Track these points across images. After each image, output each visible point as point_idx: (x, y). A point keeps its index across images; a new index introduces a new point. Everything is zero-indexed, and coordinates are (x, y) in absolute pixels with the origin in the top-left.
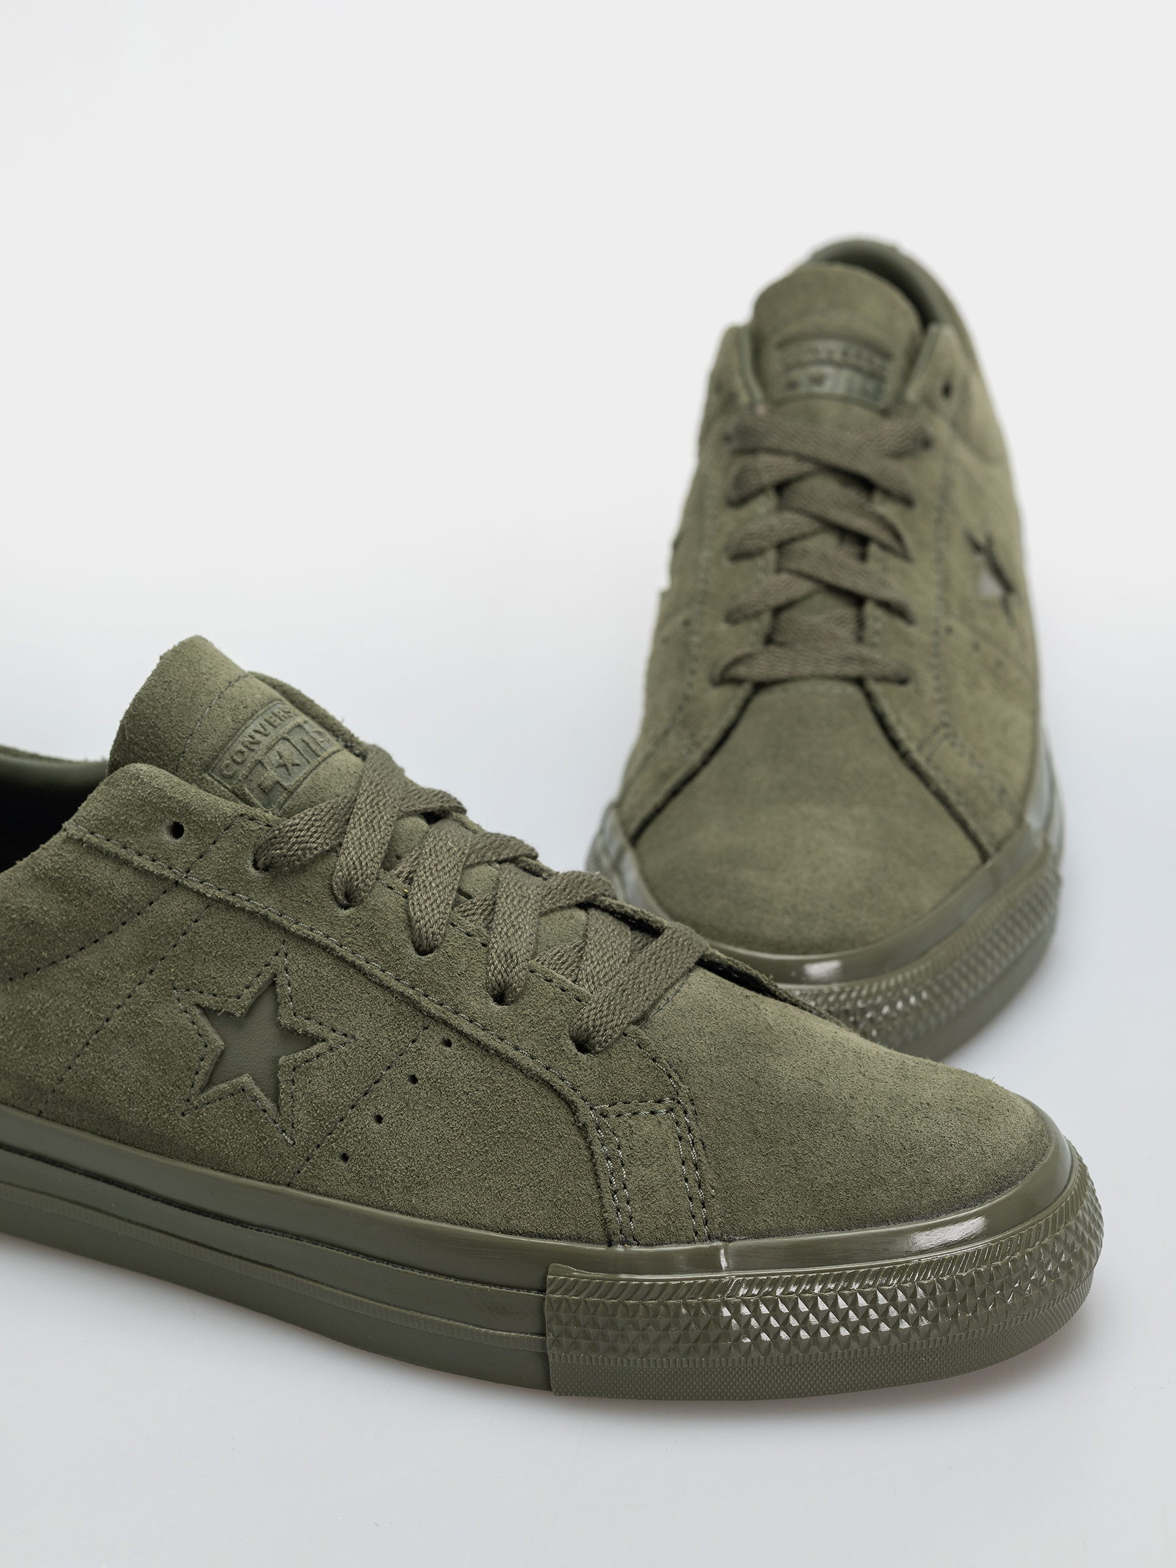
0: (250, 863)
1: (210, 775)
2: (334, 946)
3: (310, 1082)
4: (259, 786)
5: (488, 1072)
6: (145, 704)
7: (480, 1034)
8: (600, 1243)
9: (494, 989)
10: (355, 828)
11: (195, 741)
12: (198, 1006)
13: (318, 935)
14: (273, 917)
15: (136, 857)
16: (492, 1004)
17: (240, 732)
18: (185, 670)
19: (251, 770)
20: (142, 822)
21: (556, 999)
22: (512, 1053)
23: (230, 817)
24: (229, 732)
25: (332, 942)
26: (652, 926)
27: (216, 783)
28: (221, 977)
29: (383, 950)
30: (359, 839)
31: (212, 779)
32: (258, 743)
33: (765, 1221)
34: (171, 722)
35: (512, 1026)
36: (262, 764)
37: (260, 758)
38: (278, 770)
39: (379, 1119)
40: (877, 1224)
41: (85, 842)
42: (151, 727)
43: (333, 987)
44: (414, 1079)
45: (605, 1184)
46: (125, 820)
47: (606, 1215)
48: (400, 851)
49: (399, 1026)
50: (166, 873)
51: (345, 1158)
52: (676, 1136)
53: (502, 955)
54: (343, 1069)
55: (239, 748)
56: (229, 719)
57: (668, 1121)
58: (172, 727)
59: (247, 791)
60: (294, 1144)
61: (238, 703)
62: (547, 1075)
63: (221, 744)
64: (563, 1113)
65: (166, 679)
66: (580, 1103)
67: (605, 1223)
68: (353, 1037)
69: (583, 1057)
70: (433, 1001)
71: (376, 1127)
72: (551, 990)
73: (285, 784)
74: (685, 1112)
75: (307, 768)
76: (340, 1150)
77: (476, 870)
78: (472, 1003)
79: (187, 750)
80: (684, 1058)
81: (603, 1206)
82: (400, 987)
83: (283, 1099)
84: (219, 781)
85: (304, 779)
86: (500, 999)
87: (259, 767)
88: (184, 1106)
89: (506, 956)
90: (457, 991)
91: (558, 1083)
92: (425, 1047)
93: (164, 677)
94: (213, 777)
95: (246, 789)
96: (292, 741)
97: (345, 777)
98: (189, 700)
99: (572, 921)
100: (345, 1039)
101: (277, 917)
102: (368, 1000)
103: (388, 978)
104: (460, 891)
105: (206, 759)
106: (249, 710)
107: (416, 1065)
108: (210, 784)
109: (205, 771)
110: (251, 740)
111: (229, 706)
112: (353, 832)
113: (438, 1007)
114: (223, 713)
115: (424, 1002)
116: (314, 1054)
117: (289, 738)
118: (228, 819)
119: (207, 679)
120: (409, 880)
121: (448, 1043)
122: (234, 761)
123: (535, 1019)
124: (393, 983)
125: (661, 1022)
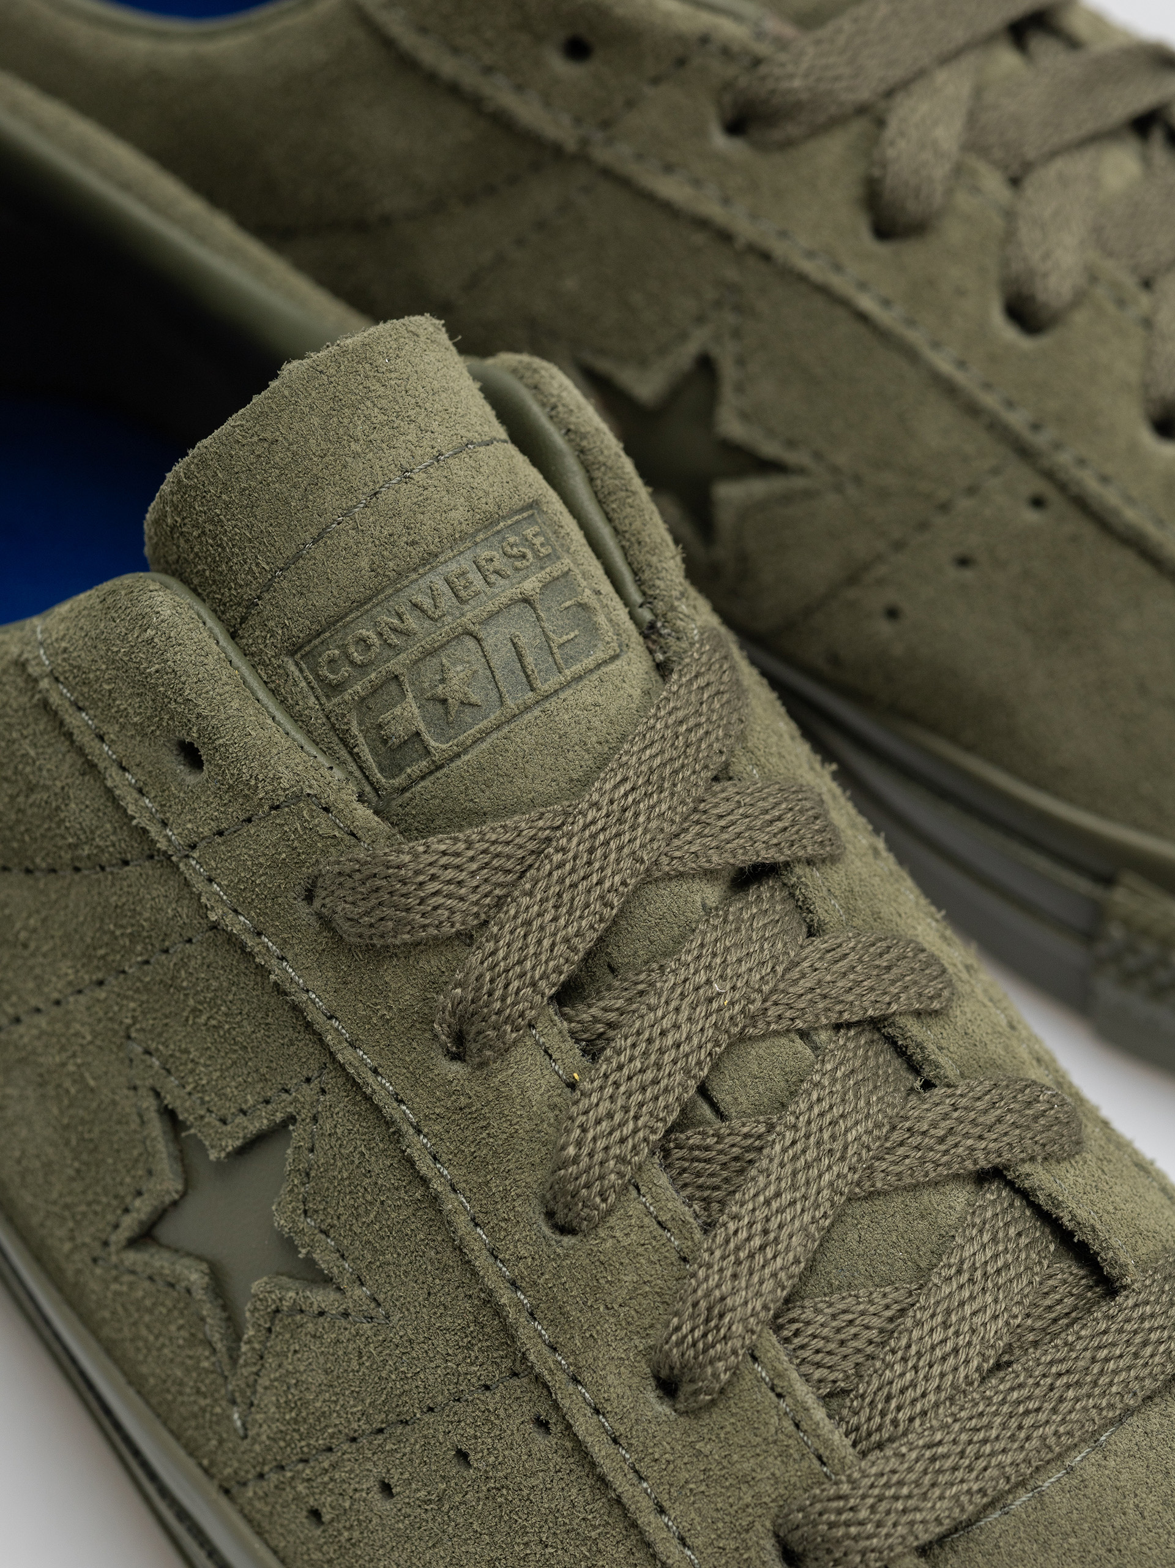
0: (300, 890)
1: (297, 664)
2: (404, 1127)
3: (295, 1352)
4: (380, 726)
5: (595, 1528)
6: (209, 473)
7: (600, 1450)
9: (659, 1366)
10: (530, 894)
12: (157, 1097)
13: (381, 1087)
14: (314, 1015)
15: (113, 770)
16: (651, 1395)
17: (381, 596)
18: (316, 421)
19: (375, 691)
20: (136, 714)
21: (775, 1442)
22: (647, 1517)
23: (285, 790)
24: (356, 593)
25: (405, 1118)
26: (1102, 1268)
27: (303, 684)
28: (206, 1066)
29: (486, 1181)
30: (528, 923)
31: (297, 673)
32: (406, 634)
34: (250, 527)
35: (668, 1462)
36: (400, 685)
37: (399, 670)
38: (430, 706)
39: (386, 1489)
41: (40, 692)
42: (211, 521)
43: (382, 1202)
44: (463, 1459)
46: (110, 691)
48: (618, 959)
49: (470, 1347)
50: (154, 830)
51: (316, 1517)
53: (703, 1304)
54: (355, 1365)
55: (364, 632)
56: (364, 563)
58: (250, 541)
59: (355, 730)
60: (245, 1436)
61: (400, 529)
63: (332, 611)
65: (268, 435)
68: (388, 1316)
70: (540, 1336)
72: (774, 1417)
73: (433, 743)
75: (494, 717)
76: (311, 1501)
77: (758, 1049)
78: (611, 1379)
79: (267, 596)
82: (491, 1278)
83: (245, 1354)
84: (309, 684)
85: (474, 742)
86: (669, 1389)
87: (393, 687)
89: (709, 1309)
90: (591, 1342)
92: (501, 1412)
93: (264, 428)
94: (301, 671)
95: (355, 723)
96: (484, 644)
97: (571, 755)
98: (298, 494)
99: (922, 1225)
100: (374, 1310)
101: (321, 1019)
102: (432, 1263)
103: (477, 1240)
104: (703, 1090)
105: (295, 632)
106: (416, 552)
107: (476, 1437)
108: (290, 682)
109: (292, 654)
110: (396, 621)
111: (376, 533)
112: (525, 901)
113: (546, 1351)
114: (357, 543)
115: (524, 1329)
116: (315, 1306)
117: (481, 635)
118: (280, 792)
119: (356, 455)
120: (592, 1049)
121: (544, 1428)
122: (348, 656)
123: (716, 1471)
124: (481, 1262)
125: (988, 1547)
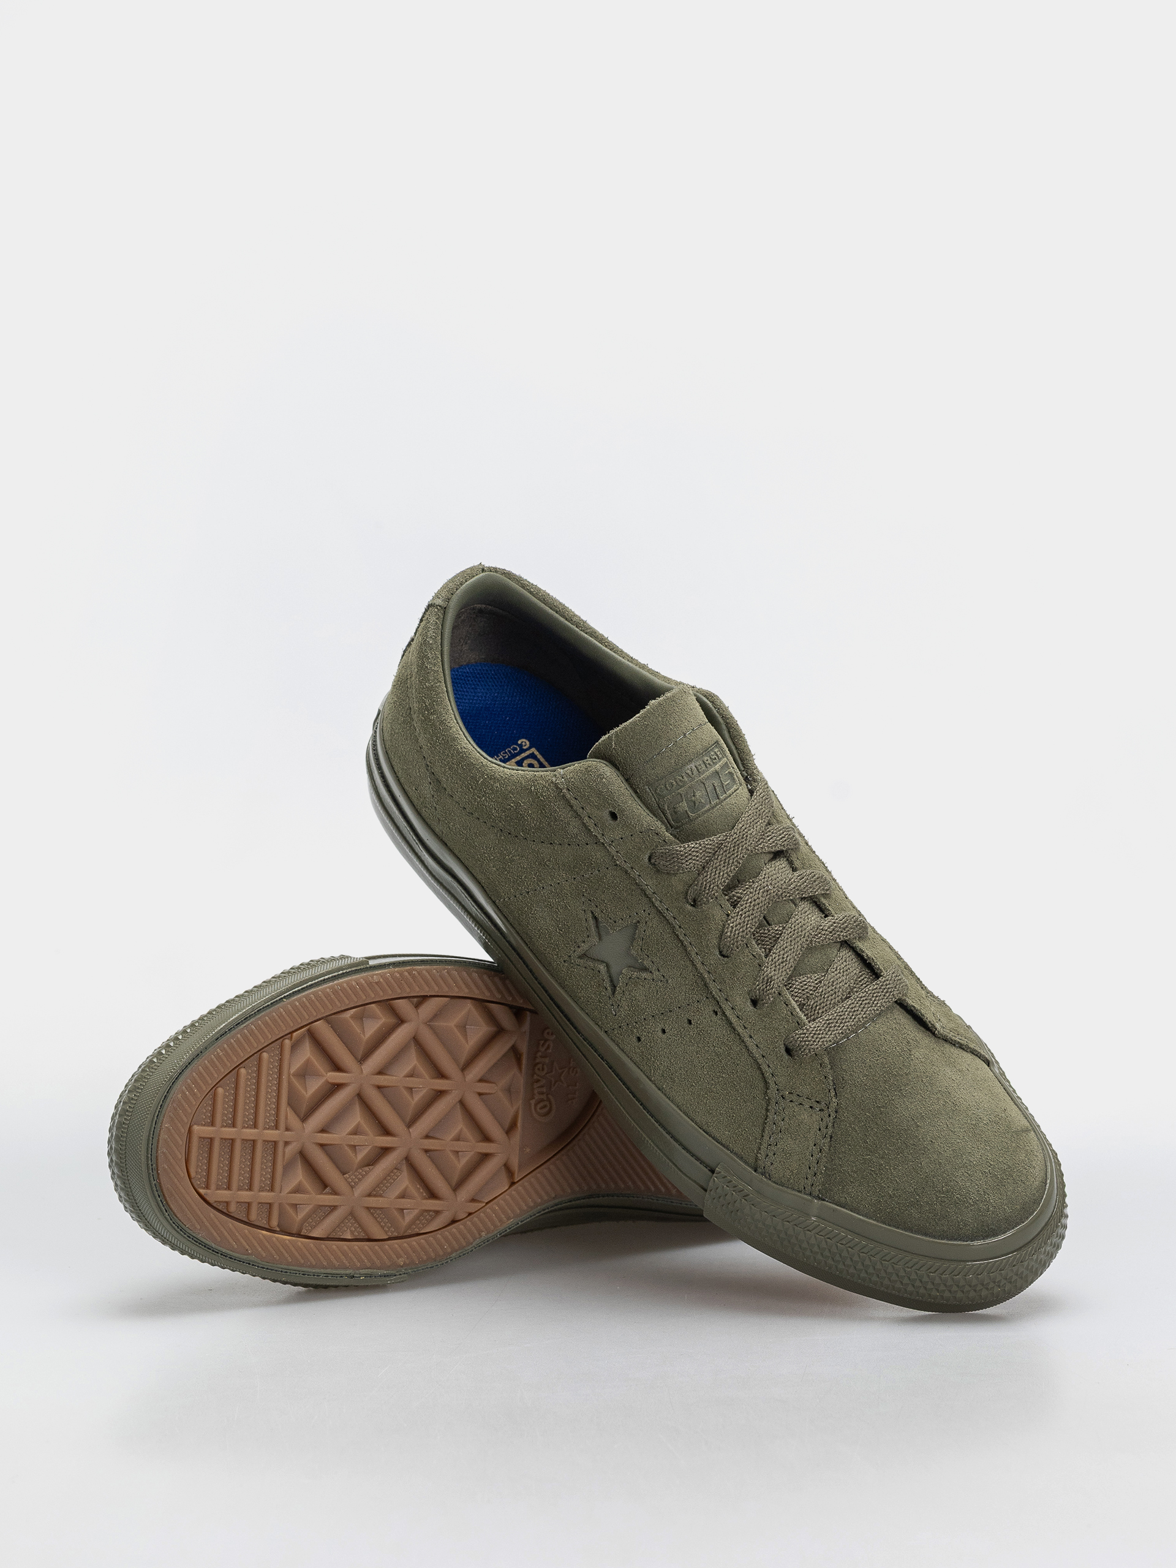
0: (647, 857)
1: (649, 789)
2: (676, 926)
3: (635, 990)
4: (674, 809)
5: (731, 1042)
6: (628, 733)
7: (734, 1020)
8: (751, 1167)
9: (752, 996)
10: (717, 859)
11: (648, 766)
12: (592, 913)
13: (669, 915)
14: (649, 893)
15: (586, 818)
16: (749, 1005)
17: (677, 771)
18: (661, 720)
19: (673, 797)
20: (595, 802)
21: (786, 1018)
22: (747, 1039)
23: (644, 828)
24: (670, 770)
25: (676, 923)
26: (875, 970)
27: (651, 795)
28: (610, 905)
29: (701, 942)
30: (716, 868)
31: (649, 792)
32: (684, 782)
33: (845, 1198)
35: (754, 1023)
36: (681, 797)
37: (681, 792)
38: (690, 803)
39: (664, 1031)
40: (905, 1229)
41: (563, 792)
42: (626, 747)
43: (667, 948)
44: (690, 1022)
45: (766, 1138)
46: (587, 796)
47: (759, 1155)
48: (742, 879)
49: (693, 989)
50: (599, 836)
51: (639, 1039)
52: (818, 1128)
53: (766, 978)
54: (655, 994)
56: (672, 761)
57: (817, 1116)
58: (638, 753)
60: (616, 1015)
61: (683, 751)
62: (760, 1061)
63: (662, 775)
64: (761, 1085)
65: (646, 723)
66: (772, 1085)
67: (757, 1159)
68: (667, 981)
69: (787, 1057)
70: (717, 987)
71: (660, 1033)
72: (785, 1011)
73: (690, 814)
74: (829, 1116)
75: (708, 807)
77: (780, 905)
78: (737, 1000)
79: (641, 768)
80: (846, 1078)
81: (760, 1149)
82: (702, 970)
84: (653, 794)
85: (702, 814)
86: (754, 1003)
87: (679, 797)
88: (566, 958)
89: (768, 980)
90: (732, 989)
91: (764, 1067)
92: (703, 1009)
95: (667, 810)
96: (705, 786)
97: (728, 818)
98: (654, 740)
99: (825, 957)
100: (662, 979)
101: (651, 894)
102: (682, 966)
103: (698, 960)
104: (765, 917)
105: (650, 780)
106: (687, 758)
107: (694, 1016)
109: (647, 786)
110: (681, 778)
111: (676, 752)
112: (715, 862)
113: (718, 991)
114: (671, 755)
115: (711, 985)
117: (705, 783)
118: (642, 828)
119: (671, 730)
120: (734, 904)
121: (716, 1013)
122: (666, 787)
123: (768, 1026)
124: (699, 965)
125: (844, 1048)
